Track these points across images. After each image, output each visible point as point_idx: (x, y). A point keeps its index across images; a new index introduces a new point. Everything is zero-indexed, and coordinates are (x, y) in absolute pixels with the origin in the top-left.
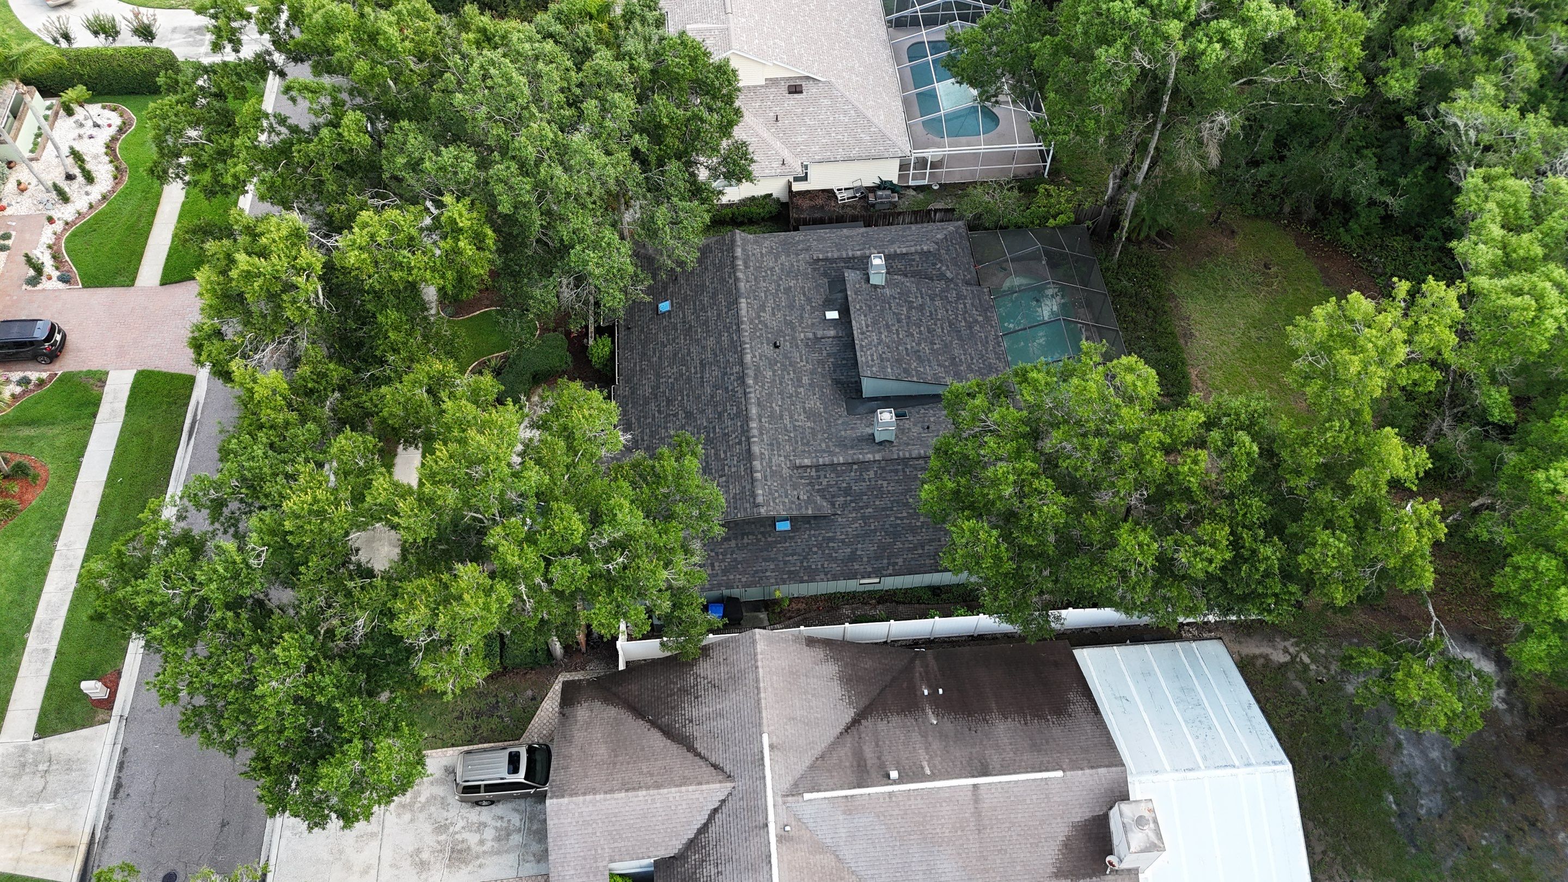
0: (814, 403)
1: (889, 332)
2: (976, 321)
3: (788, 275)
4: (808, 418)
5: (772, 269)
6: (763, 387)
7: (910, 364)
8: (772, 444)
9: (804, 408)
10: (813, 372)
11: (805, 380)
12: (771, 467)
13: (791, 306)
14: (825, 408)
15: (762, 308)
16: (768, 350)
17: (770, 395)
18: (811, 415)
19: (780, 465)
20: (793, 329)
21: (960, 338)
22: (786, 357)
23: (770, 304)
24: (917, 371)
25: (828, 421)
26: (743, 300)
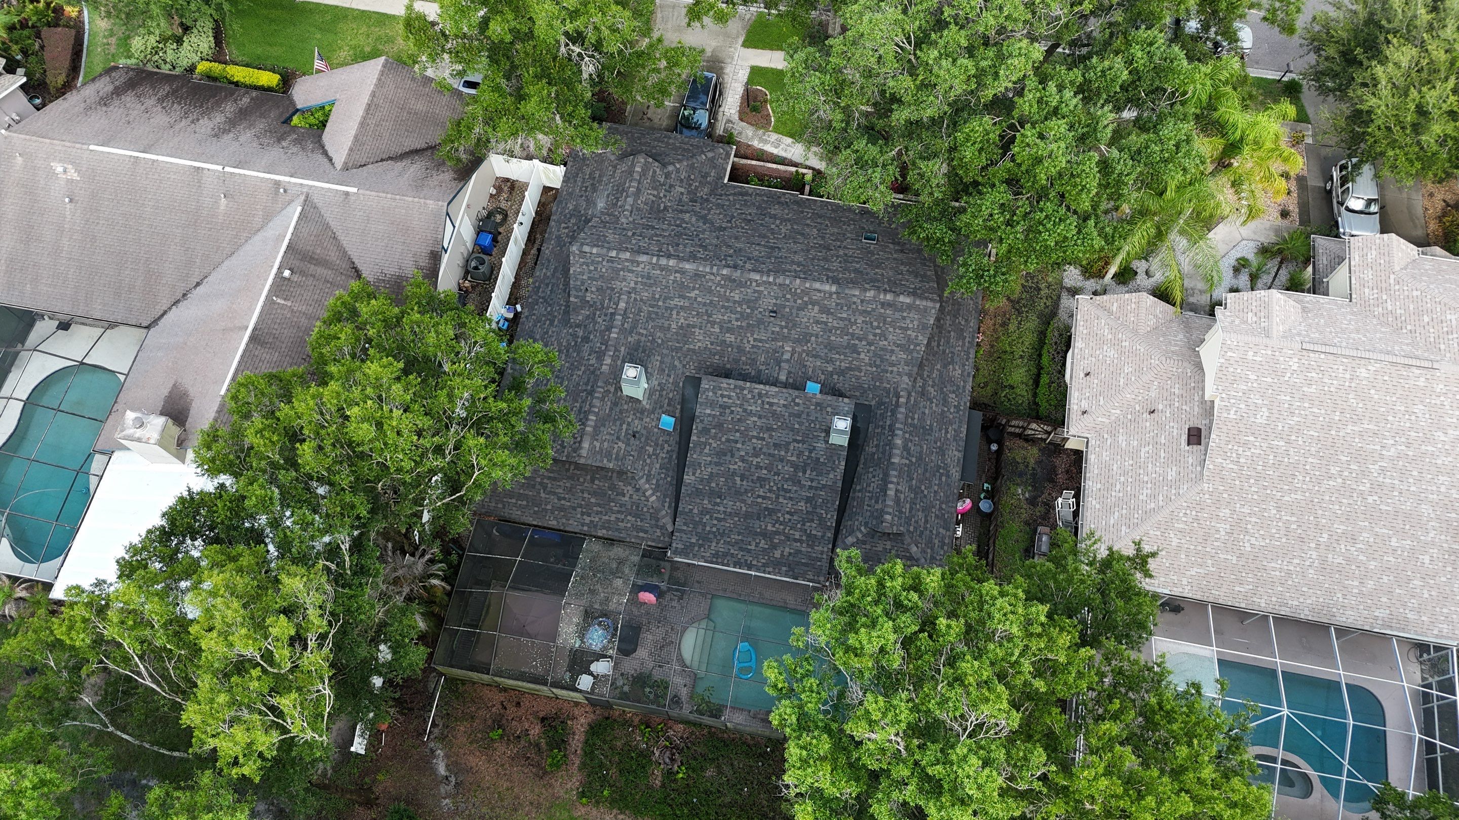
0: (700, 340)
1: (761, 428)
2: (774, 547)
3: (875, 355)
4: (681, 327)
5: (883, 336)
6: (719, 284)
7: (714, 438)
8: (649, 278)
9: (694, 327)
10: (740, 350)
11: (730, 338)
12: (622, 269)
13: (830, 347)
14: (694, 351)
15: (825, 310)
16: (768, 302)
17: (710, 291)
18: (685, 332)
19: (625, 280)
20: (797, 341)
21: (747, 516)
22: (760, 322)
23: (832, 322)
24: (705, 444)
25: (678, 350)
26: (834, 289)
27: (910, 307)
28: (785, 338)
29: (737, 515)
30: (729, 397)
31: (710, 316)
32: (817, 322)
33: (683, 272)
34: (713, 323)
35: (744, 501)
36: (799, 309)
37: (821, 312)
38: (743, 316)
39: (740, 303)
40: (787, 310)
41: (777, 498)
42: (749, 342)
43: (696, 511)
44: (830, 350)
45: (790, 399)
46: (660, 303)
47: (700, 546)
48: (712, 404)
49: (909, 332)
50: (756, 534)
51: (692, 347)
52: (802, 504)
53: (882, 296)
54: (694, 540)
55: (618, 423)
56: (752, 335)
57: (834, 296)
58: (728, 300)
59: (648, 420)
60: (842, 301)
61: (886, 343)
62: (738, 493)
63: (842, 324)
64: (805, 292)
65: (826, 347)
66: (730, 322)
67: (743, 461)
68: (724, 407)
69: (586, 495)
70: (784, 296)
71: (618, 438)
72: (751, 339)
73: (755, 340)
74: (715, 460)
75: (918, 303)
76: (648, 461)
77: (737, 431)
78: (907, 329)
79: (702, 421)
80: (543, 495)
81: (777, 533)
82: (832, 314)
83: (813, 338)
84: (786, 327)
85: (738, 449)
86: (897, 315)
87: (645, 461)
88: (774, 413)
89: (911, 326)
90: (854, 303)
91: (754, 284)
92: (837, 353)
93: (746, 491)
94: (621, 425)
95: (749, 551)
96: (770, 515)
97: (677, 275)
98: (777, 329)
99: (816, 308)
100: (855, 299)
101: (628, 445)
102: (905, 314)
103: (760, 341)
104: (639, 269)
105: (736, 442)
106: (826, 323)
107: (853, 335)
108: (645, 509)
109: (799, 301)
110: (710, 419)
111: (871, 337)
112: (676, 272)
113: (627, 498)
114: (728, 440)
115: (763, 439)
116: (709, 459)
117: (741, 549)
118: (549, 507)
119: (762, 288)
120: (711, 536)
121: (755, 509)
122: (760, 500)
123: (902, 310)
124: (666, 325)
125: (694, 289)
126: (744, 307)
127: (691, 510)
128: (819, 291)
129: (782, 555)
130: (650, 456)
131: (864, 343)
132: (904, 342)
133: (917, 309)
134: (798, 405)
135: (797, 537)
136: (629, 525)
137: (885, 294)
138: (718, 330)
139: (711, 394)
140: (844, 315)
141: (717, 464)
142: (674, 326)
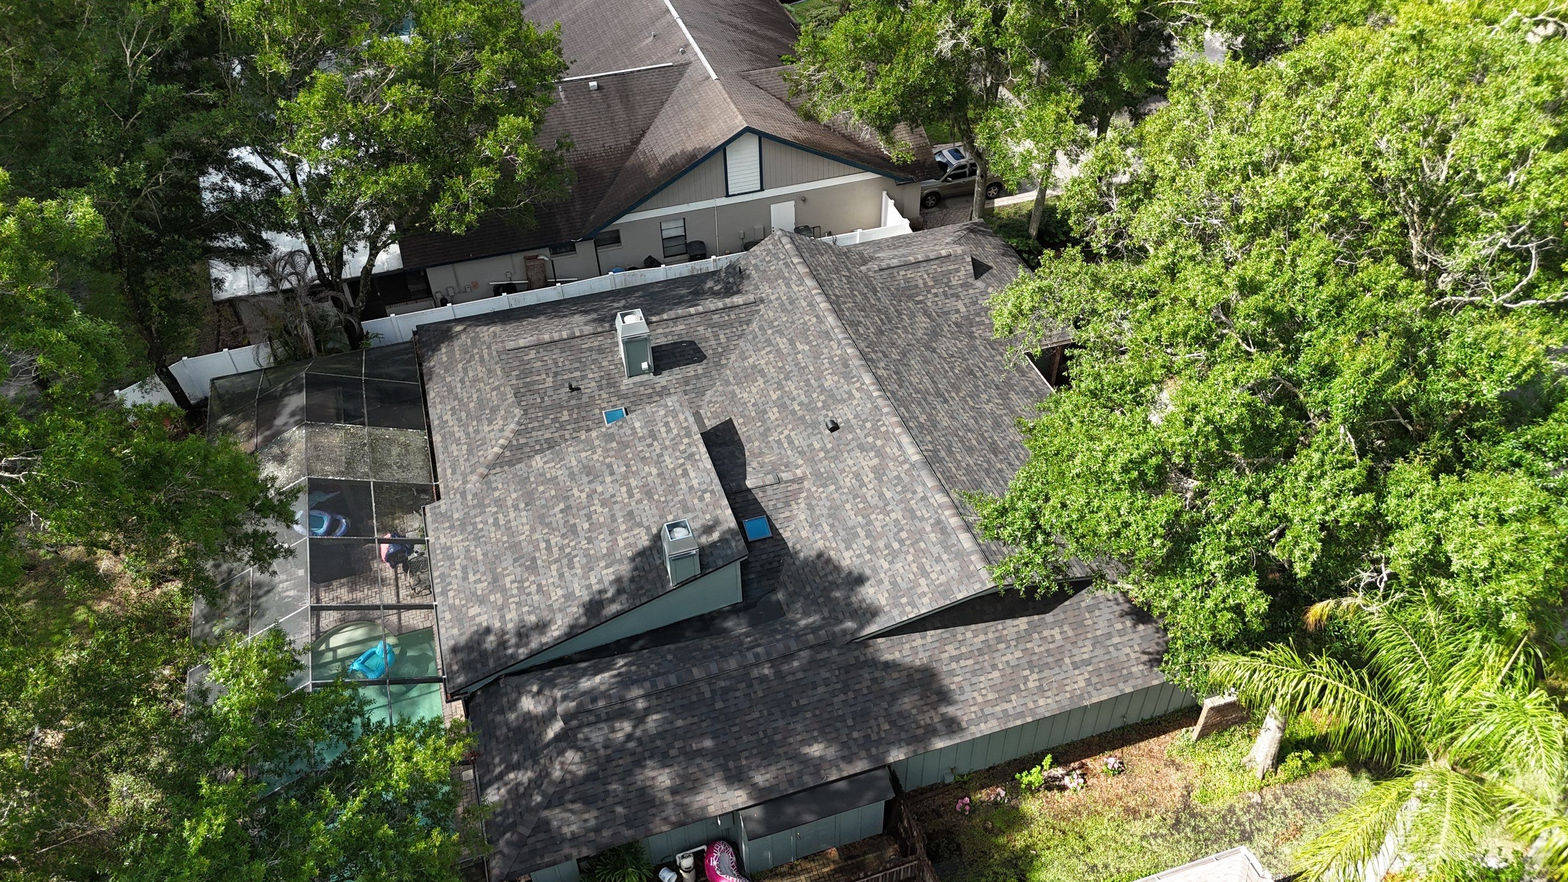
0: (751, 393)
1: (645, 486)
4: (754, 367)
6: (831, 358)
7: (606, 451)
8: (792, 302)
9: (763, 376)
10: (765, 433)
11: (773, 414)
13: (835, 512)
14: (734, 396)
15: (880, 471)
17: (817, 357)
18: (751, 374)
20: (817, 475)
21: (515, 546)
22: (814, 425)
23: (869, 490)
26: (915, 458)
27: (960, 555)
28: (812, 461)
29: (511, 535)
30: (669, 431)
31: (786, 379)
32: (857, 476)
33: (820, 320)
34: (780, 386)
35: (533, 530)
36: (861, 447)
37: (874, 469)
38: (810, 407)
39: (823, 390)
40: (850, 437)
41: (556, 561)
42: (782, 433)
43: (497, 494)
44: (830, 516)
45: (705, 486)
46: (770, 332)
47: (452, 527)
48: (649, 422)
49: (923, 581)
50: (493, 572)
51: (738, 391)
52: (560, 592)
53: (947, 513)
54: (456, 516)
55: (578, 365)
56: (793, 429)
57: (906, 466)
58: (818, 379)
59: (605, 396)
60: (906, 479)
61: (886, 565)
62: (541, 518)
63: (874, 501)
64: (887, 436)
65: (830, 508)
66: (794, 399)
67: (589, 496)
68: (653, 435)
69: (475, 396)
70: (865, 421)
71: (556, 374)
72: (786, 432)
73: (788, 437)
74: (576, 470)
75: (973, 558)
76: (547, 422)
77: (628, 466)
78: (924, 573)
79: (621, 427)
80: (460, 366)
81: (504, 590)
82: (881, 481)
83: (833, 487)
84: (827, 452)
85: (603, 482)
86: (936, 550)
87: (545, 417)
88: (675, 483)
89: (934, 576)
90: (914, 492)
91: (858, 385)
92: (832, 526)
93: (549, 525)
94: (576, 369)
95: (465, 578)
96: (527, 568)
97: (814, 320)
98: (817, 446)
99: (876, 461)
100: (920, 489)
101: (555, 388)
102: (945, 557)
103: (791, 442)
104: (796, 289)
105: (612, 474)
106: (863, 485)
107: (870, 523)
108: (481, 453)
109: (870, 439)
110: (629, 432)
111: (881, 544)
112: (817, 317)
113: (487, 429)
114: (610, 466)
115: (631, 495)
116: (574, 463)
117: (464, 569)
118: (448, 379)
119: (857, 395)
120: (470, 528)
121: (527, 548)
122: (543, 545)
123: (947, 549)
124: (747, 354)
125: (809, 343)
126: (822, 398)
127: (496, 489)
128: (900, 446)
129: (474, 617)
130: (555, 420)
131: (867, 543)
132: (903, 585)
133: (964, 565)
134: (701, 499)
135: (508, 617)
136: (455, 453)
137: (953, 515)
138: (774, 397)
139: (662, 413)
140: (888, 495)
141: (572, 476)
142: (751, 360)
